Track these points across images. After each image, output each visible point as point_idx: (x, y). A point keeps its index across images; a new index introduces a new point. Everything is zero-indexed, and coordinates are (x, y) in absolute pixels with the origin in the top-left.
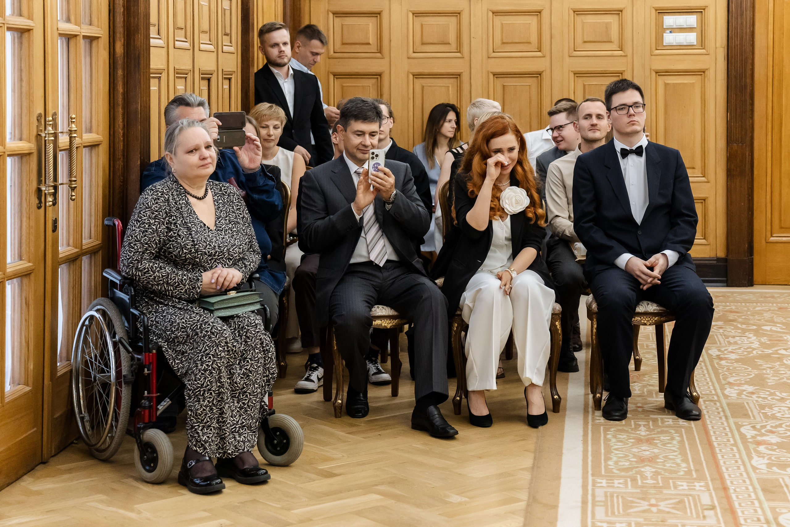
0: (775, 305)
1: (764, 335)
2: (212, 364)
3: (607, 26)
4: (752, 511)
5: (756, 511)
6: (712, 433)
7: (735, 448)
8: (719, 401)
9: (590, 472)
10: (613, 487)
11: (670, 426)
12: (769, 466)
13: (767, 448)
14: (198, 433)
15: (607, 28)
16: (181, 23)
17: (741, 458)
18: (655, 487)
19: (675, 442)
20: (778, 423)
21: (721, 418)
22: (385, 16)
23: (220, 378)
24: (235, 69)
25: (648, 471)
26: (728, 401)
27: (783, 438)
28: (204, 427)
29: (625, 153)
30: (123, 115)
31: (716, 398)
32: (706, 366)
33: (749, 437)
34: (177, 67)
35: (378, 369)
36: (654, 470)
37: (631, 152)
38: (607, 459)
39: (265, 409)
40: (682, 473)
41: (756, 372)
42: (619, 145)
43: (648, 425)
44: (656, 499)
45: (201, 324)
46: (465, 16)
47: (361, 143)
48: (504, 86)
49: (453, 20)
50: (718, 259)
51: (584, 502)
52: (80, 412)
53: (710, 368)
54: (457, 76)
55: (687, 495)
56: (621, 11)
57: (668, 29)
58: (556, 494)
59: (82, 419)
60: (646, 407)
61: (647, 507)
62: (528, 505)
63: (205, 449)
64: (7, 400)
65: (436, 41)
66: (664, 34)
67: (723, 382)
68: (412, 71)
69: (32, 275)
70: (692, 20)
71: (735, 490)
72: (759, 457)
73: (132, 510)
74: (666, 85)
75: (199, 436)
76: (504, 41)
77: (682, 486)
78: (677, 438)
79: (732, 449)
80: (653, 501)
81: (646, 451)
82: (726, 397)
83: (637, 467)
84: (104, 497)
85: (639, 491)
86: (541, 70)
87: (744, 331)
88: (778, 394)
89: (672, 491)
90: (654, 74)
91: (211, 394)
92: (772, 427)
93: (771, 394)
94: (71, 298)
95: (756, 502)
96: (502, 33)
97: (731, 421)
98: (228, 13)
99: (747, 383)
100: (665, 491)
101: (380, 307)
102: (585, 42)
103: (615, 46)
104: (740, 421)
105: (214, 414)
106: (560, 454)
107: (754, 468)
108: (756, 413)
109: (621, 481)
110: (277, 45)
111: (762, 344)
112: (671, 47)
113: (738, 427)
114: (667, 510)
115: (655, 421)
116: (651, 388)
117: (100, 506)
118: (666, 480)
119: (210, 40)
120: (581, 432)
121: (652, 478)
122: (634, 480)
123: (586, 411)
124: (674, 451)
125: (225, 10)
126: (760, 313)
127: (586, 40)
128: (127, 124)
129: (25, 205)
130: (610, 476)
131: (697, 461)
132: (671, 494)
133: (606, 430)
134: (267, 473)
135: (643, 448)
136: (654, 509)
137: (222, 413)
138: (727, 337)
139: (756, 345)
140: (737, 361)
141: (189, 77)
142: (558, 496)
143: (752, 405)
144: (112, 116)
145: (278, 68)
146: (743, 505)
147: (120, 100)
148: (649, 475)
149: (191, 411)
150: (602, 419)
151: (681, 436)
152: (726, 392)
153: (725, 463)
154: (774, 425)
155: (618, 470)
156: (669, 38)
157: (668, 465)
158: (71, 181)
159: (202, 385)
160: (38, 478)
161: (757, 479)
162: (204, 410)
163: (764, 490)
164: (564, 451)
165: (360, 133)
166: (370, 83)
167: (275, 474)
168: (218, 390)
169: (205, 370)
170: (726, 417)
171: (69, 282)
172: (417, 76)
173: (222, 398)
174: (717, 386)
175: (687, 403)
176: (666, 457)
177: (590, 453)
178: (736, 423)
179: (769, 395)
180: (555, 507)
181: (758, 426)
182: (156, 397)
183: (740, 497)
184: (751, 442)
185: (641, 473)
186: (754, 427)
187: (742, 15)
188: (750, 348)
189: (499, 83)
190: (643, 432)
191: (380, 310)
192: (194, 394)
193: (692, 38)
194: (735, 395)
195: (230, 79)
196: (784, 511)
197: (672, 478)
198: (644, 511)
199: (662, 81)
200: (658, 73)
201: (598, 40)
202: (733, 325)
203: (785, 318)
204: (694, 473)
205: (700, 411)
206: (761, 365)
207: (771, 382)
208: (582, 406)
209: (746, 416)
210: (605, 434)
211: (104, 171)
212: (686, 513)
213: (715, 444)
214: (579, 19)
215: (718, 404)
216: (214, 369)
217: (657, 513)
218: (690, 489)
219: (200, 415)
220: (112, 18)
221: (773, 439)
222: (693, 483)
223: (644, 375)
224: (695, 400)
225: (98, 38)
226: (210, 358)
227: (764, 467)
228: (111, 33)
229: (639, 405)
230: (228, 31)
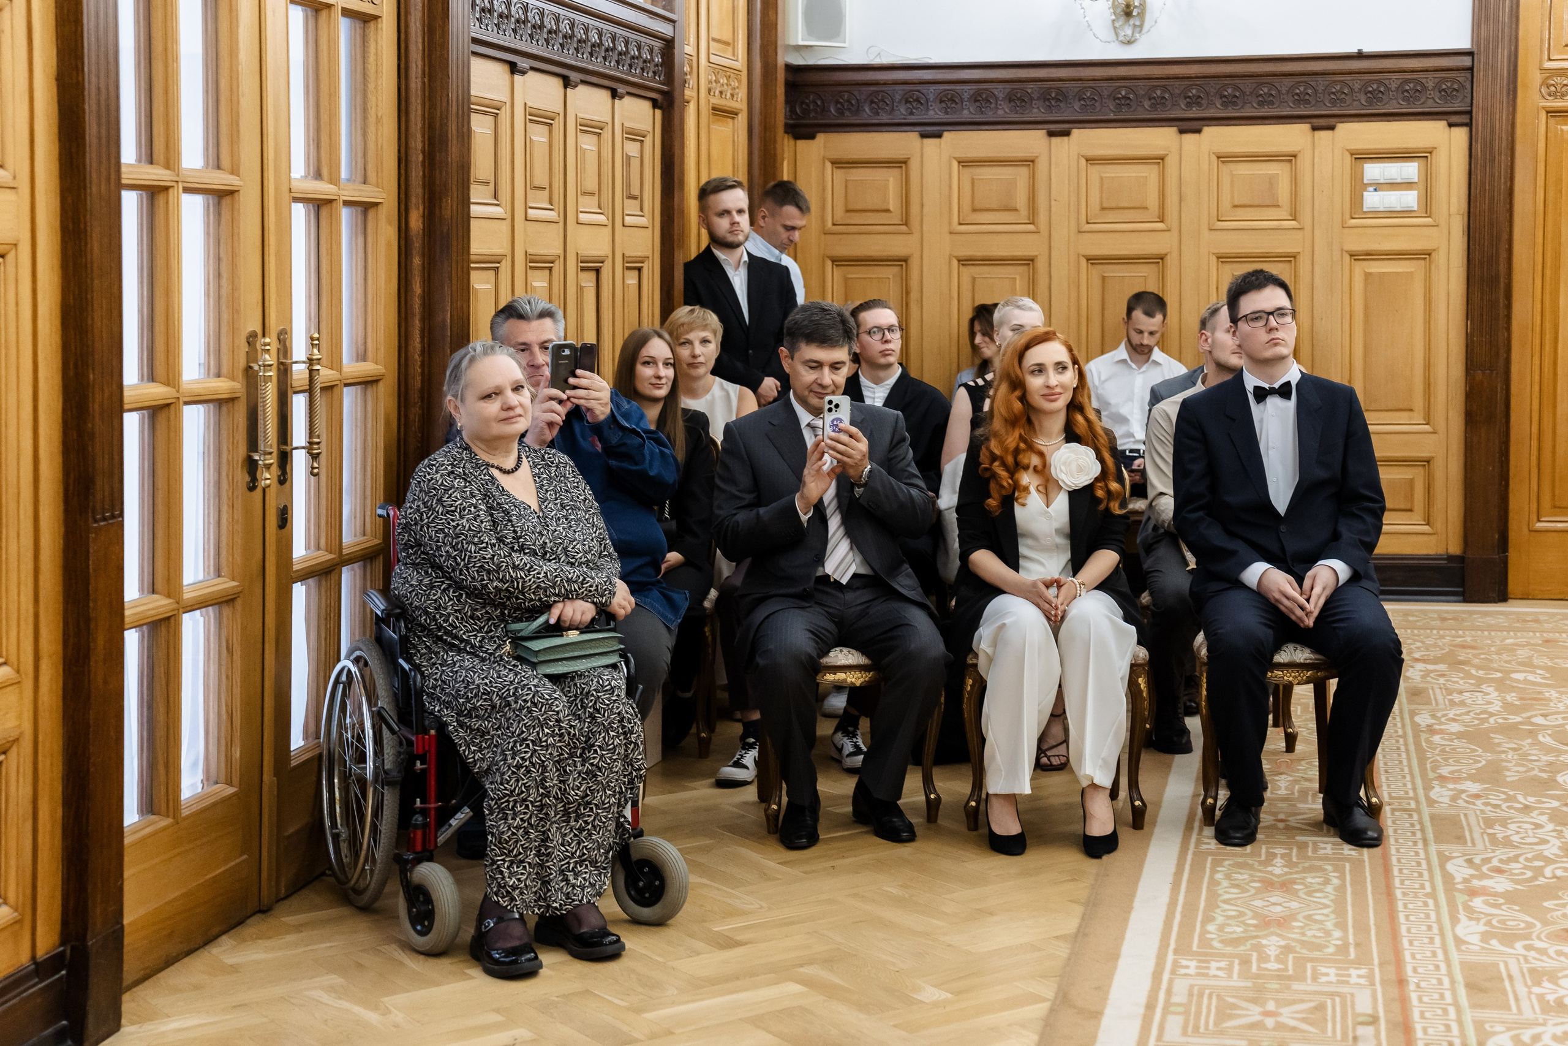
0: (1538, 634)
1: (1513, 689)
2: (532, 756)
3: (1272, 181)
4: (1442, 1028)
5: (1448, 1028)
6: (1396, 872)
7: (1431, 902)
8: (1418, 810)
9: (1172, 945)
10: (1206, 975)
11: (1326, 858)
12: (1486, 937)
13: (1487, 903)
14: (501, 873)
15: (1271, 183)
16: (541, 179)
17: (1439, 921)
18: (1279, 977)
19: (1329, 889)
20: (1512, 853)
21: (1415, 843)
22: (914, 165)
23: (544, 780)
24: (649, 253)
25: (1272, 944)
26: (1434, 811)
27: (1517, 882)
28: (512, 862)
29: (1261, 394)
30: (422, 331)
31: (1413, 805)
32: (1406, 744)
33: (1458, 879)
34: (531, 251)
35: (856, 746)
36: (1283, 943)
37: (1272, 392)
38: (1208, 919)
39: (625, 829)
40: (1331, 950)
41: (1489, 756)
42: (1251, 381)
43: (1289, 855)
44: (1276, 1000)
45: (516, 689)
46: (1042, 167)
47: (815, 381)
48: (1104, 278)
49: (1023, 172)
50: (1450, 558)
51: (1150, 1006)
52: (334, 824)
53: (1412, 748)
54: (1029, 261)
55: (1332, 994)
56: (1295, 156)
57: (1371, 185)
58: (1103, 990)
59: (336, 837)
60: (1293, 821)
61: (1259, 1018)
62: (1052, 1010)
63: (513, 899)
64: (185, 813)
65: (994, 206)
66: (1365, 193)
67: (1431, 775)
68: (956, 254)
69: (239, 602)
70: (1411, 170)
71: (1418, 986)
72: (1470, 919)
73: (375, 1008)
74: (1368, 275)
75: (503, 878)
76: (1105, 205)
77: (1327, 975)
78: (1336, 881)
79: (1426, 904)
80: (1271, 1006)
81: (1277, 904)
82: (1431, 802)
83: (1256, 937)
84: (335, 980)
85: (1249, 984)
86: (1163, 252)
87: (1480, 681)
88: (1520, 798)
89: (1308, 986)
90: (1347, 258)
91: (527, 807)
92: (1501, 861)
93: (1510, 799)
94: (323, 635)
95: (1452, 1011)
96: (1101, 192)
97: (1433, 848)
98: (635, 164)
99: (1472, 778)
100: (1296, 986)
101: (845, 650)
102: (1235, 206)
103: (1284, 213)
104: (1447, 848)
105: (531, 841)
106: (1128, 909)
107: (1459, 941)
108: (1477, 836)
109: (1222, 964)
110: (727, 212)
111: (1508, 707)
112: (1376, 214)
113: (1444, 859)
114: (1293, 1023)
115: (1302, 847)
116: (1307, 784)
117: (325, 997)
118: (1300, 963)
119: (600, 207)
120: (1172, 867)
121: (1278, 960)
122: (1245, 962)
123: (1189, 827)
124: (1326, 906)
125: (629, 158)
126: (1511, 649)
127: (1236, 203)
128: (429, 346)
129: (225, 485)
130: (1205, 956)
131: (1361, 928)
132: (1306, 992)
133: (1216, 863)
134: (618, 940)
135: (1273, 900)
136: (1270, 1022)
137: (546, 839)
138: (1450, 692)
139: (1496, 707)
140: (1460, 735)
141: (558, 268)
142: (1107, 993)
143: (1472, 819)
144: (403, 333)
145: (727, 251)
146: (1427, 1015)
147: (417, 306)
148: (1272, 952)
149: (493, 834)
150: (1215, 841)
151: (1342, 878)
152: (1433, 794)
153: (1409, 930)
154: (1504, 857)
155: (1222, 942)
156: (1373, 200)
157: (1309, 933)
158: (311, 443)
159: (512, 792)
160: (244, 941)
161: (1461, 963)
162: (513, 834)
163: (1470, 986)
164: (1137, 904)
165: (814, 365)
166: (889, 273)
167: (634, 942)
168: (541, 801)
169: (519, 767)
170: (1425, 841)
171: (319, 607)
172: (964, 261)
173: (547, 814)
174: (1419, 782)
175: (1360, 818)
176: (1309, 917)
177: (1179, 908)
178: (1440, 854)
179: (1505, 801)
180: (1096, 1015)
181: (1477, 860)
182: (436, 809)
183: (1425, 999)
184: (1460, 891)
185: (1258, 948)
186: (1470, 862)
187: (1493, 161)
188: (1485, 712)
189: (1096, 271)
190: (1278, 868)
191: (842, 656)
192: (499, 807)
193: (1410, 199)
194: (1446, 800)
195: (640, 269)
196: (1499, 1028)
197: (1312, 960)
198: (1253, 1026)
199: (1360, 268)
200: (1353, 255)
201: (1256, 203)
202: (1462, 671)
203: (1552, 659)
204: (1352, 950)
205: (1380, 831)
206: (1499, 744)
207: (1511, 776)
208: (1184, 819)
209: (1460, 839)
210: (1214, 871)
211: (387, 423)
212: (1324, 1030)
213: (1398, 893)
214: (1226, 169)
215: (1415, 816)
216: (534, 765)
217: (1274, 1029)
218: (1339, 982)
219: (507, 842)
220: (403, 172)
221: (1500, 884)
222: (1347, 969)
223: (1299, 760)
224: (1374, 811)
225: (376, 204)
226: (528, 745)
227: (1475, 939)
228: (403, 196)
229: (1281, 816)
230: (636, 191)
